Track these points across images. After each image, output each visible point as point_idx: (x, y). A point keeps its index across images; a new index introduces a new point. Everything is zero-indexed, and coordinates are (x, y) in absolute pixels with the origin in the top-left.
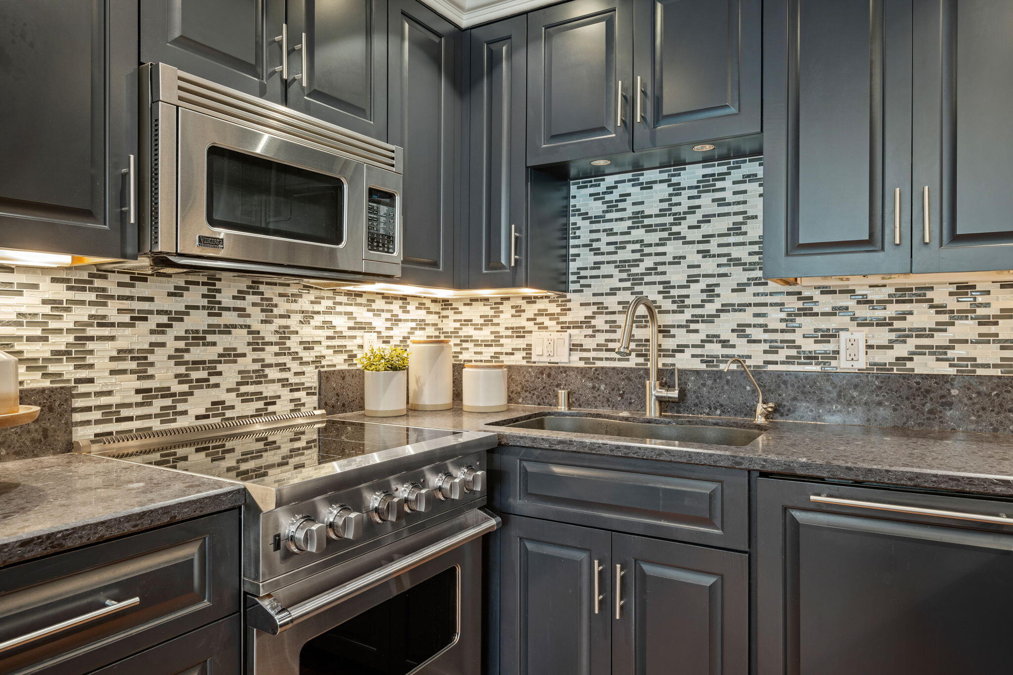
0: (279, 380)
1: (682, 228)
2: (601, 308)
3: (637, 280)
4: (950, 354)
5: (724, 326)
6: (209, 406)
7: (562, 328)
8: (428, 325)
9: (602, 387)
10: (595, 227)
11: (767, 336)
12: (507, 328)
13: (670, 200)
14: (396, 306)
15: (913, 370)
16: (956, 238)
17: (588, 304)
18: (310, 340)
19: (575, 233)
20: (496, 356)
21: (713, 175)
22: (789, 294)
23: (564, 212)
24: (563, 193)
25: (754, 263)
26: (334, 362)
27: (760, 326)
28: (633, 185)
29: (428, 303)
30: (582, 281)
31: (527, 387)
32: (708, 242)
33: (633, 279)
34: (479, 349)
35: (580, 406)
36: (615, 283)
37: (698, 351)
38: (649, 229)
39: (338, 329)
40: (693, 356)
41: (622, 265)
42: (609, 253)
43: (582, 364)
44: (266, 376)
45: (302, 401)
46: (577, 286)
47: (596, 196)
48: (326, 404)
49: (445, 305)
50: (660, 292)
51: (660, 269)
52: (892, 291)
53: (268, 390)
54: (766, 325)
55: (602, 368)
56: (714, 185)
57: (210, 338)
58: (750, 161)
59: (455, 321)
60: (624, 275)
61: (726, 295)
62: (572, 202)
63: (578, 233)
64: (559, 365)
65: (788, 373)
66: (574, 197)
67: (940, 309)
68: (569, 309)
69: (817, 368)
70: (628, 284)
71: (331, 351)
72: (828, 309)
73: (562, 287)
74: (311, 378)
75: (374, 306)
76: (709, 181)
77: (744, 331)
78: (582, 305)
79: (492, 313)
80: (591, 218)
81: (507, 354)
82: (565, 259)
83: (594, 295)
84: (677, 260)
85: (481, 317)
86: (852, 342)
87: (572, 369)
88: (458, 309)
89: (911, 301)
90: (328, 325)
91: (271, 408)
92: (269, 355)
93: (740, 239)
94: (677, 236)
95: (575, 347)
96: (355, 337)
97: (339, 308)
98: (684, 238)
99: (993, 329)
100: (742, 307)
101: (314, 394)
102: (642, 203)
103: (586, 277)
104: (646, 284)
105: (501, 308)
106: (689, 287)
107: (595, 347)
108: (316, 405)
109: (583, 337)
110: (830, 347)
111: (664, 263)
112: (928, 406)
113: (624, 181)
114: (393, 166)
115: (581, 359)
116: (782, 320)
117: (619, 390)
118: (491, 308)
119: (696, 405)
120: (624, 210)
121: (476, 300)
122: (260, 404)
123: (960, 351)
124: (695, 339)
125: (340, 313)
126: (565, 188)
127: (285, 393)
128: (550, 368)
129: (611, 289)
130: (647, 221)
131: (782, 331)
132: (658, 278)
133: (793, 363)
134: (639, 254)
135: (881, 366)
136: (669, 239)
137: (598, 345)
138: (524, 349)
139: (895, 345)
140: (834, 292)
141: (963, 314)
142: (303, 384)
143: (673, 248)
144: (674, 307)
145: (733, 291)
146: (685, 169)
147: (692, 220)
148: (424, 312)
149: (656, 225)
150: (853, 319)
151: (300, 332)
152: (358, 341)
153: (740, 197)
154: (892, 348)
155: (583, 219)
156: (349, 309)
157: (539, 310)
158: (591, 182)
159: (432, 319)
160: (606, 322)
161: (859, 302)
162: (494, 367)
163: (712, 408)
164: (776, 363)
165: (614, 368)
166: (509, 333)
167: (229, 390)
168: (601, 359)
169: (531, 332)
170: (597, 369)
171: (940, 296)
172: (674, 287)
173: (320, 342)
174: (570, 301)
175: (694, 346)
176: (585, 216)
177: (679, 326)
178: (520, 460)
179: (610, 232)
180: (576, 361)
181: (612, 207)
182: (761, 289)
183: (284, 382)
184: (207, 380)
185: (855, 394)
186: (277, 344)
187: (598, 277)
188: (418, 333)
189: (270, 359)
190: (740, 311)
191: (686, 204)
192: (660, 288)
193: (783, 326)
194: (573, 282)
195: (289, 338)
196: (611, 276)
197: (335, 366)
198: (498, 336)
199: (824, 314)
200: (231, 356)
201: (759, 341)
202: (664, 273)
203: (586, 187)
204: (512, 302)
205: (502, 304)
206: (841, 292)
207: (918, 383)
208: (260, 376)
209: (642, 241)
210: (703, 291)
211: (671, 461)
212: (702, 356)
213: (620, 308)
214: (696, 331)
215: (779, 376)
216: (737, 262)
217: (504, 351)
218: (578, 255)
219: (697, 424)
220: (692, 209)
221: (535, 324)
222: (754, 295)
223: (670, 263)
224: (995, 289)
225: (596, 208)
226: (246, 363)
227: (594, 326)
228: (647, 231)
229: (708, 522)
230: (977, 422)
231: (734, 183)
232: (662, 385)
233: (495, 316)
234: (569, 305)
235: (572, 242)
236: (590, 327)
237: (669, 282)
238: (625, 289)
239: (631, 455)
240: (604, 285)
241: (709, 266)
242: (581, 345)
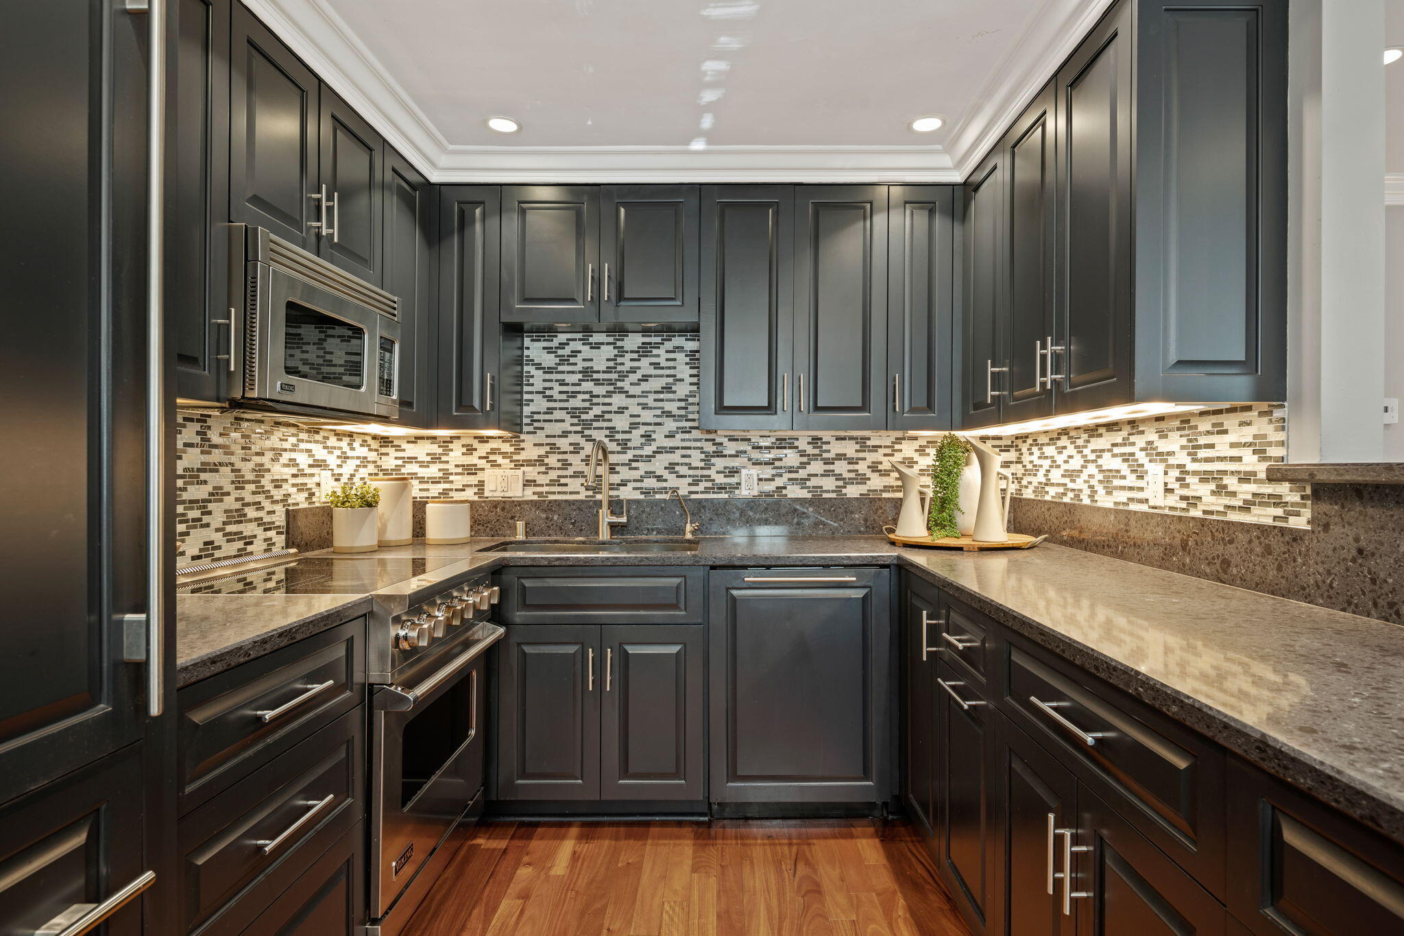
0: (256, 519)
1: (625, 385)
2: (554, 448)
3: (587, 425)
4: (808, 483)
5: (659, 464)
6: (202, 546)
7: (515, 465)
8: (369, 462)
9: (556, 517)
10: (548, 376)
11: (691, 472)
12: (457, 466)
13: (616, 360)
14: (344, 444)
15: (786, 495)
16: (817, 409)
17: (542, 445)
18: (279, 478)
19: (529, 381)
20: (445, 492)
21: (650, 343)
22: (707, 440)
23: (518, 360)
24: (518, 344)
25: (681, 416)
26: (298, 501)
27: (686, 464)
28: (583, 344)
29: (370, 441)
30: (536, 424)
31: (480, 521)
32: (647, 397)
33: (583, 425)
34: (425, 486)
35: (534, 535)
36: (566, 426)
37: (639, 485)
38: (597, 382)
39: (301, 467)
40: (634, 489)
41: (574, 413)
42: (560, 401)
43: (535, 498)
44: (245, 515)
45: (273, 541)
46: (531, 429)
47: (549, 350)
48: (293, 543)
49: (384, 442)
50: (606, 436)
51: (607, 416)
52: (774, 440)
53: (248, 529)
54: (690, 464)
55: (555, 500)
56: (651, 352)
57: (203, 476)
58: (679, 336)
59: (396, 458)
60: (575, 421)
61: (660, 440)
62: (526, 352)
63: (531, 381)
64: (513, 499)
65: (706, 500)
66: (528, 348)
67: (803, 454)
68: (523, 449)
69: (726, 496)
70: (579, 428)
71: (295, 489)
72: (733, 453)
73: (518, 428)
74: (280, 519)
75: (329, 443)
76: (647, 348)
77: (674, 468)
78: (535, 445)
79: (440, 451)
80: (544, 368)
81: (456, 490)
82: (520, 403)
83: (547, 436)
84: (621, 410)
85: (428, 454)
86: (749, 476)
87: (527, 502)
88: (400, 446)
89: (785, 448)
90: (293, 463)
91: (249, 548)
92: (247, 493)
93: (671, 396)
94: (622, 391)
95: (528, 483)
96: (313, 475)
97: (303, 446)
98: (627, 392)
99: (831, 467)
100: (672, 450)
101: (281, 533)
102: (592, 360)
103: (539, 421)
104: (595, 428)
105: (451, 446)
106: (631, 432)
107: (548, 482)
108: (284, 545)
109: (536, 474)
110: (733, 480)
111: (610, 412)
112: (796, 520)
113: (575, 340)
114: (395, 315)
115: (534, 493)
116: (702, 460)
117: (571, 519)
118: (439, 447)
119: (637, 528)
120: (576, 364)
121: (422, 438)
122: (240, 544)
123: (814, 482)
124: (636, 474)
125: (302, 451)
126: (519, 339)
127: (259, 532)
128: (504, 502)
129: (563, 432)
130: (595, 376)
131: (702, 468)
132: (605, 424)
133: (709, 493)
134: (588, 403)
135: (768, 495)
136: (615, 392)
137: (551, 481)
138: (475, 486)
139: (776, 479)
140: (737, 440)
141: (815, 457)
142: (273, 523)
143: (618, 400)
144: (619, 448)
145: (666, 436)
146: (627, 336)
147: (634, 378)
148: (366, 449)
149: (603, 380)
150: (750, 460)
151: (273, 470)
152: (316, 479)
153: (671, 364)
154: (774, 480)
155: (537, 369)
156: (309, 446)
157: (491, 449)
158: (544, 336)
159: (372, 456)
160: (559, 461)
161: (753, 448)
162: (443, 502)
163: (650, 531)
164: (697, 493)
165: (566, 501)
166: (460, 470)
167: (217, 530)
168: (554, 493)
169: (483, 469)
170: (550, 502)
171: (803, 444)
172: (618, 432)
173: (286, 480)
174: (523, 441)
175: (635, 481)
176: (539, 366)
177: (622, 465)
178: (518, 578)
179: (562, 383)
180: (529, 494)
181: (564, 360)
182: (687, 436)
183: (259, 521)
184: (200, 520)
185: (751, 514)
186: (254, 482)
187: (551, 421)
188: (362, 470)
189: (249, 498)
190: (671, 452)
191: (629, 365)
192: (607, 432)
193: (702, 464)
194: (526, 424)
195: (263, 477)
196: (563, 421)
197: (298, 504)
198: (447, 474)
199: (731, 456)
200: (218, 494)
201: (685, 476)
202: (610, 420)
203: (540, 340)
204: (464, 441)
205: (452, 442)
206: (742, 440)
207: (790, 505)
208: (240, 516)
209: (591, 392)
210: (642, 436)
211: (649, 565)
212: (642, 488)
213: (571, 448)
214: (636, 469)
215: (700, 503)
216: (669, 414)
217: (454, 487)
218: (532, 401)
219: (641, 542)
220: (633, 370)
221: (487, 462)
222: (682, 440)
223: (615, 412)
224: (833, 440)
225: (549, 360)
226: (230, 502)
227: (547, 464)
228: (595, 384)
229: (675, 607)
230: (823, 529)
231: (667, 352)
232: (613, 513)
233: (444, 454)
234: (522, 445)
235: (526, 389)
236: (543, 465)
237: (614, 428)
238: (576, 432)
239: (619, 563)
240: (557, 428)
241: (647, 416)
242: (535, 481)
